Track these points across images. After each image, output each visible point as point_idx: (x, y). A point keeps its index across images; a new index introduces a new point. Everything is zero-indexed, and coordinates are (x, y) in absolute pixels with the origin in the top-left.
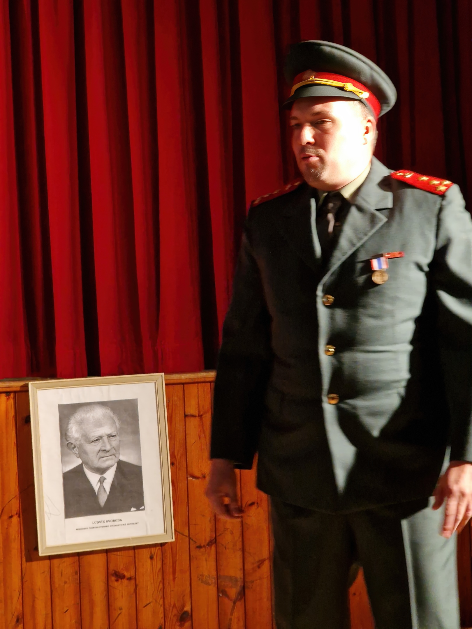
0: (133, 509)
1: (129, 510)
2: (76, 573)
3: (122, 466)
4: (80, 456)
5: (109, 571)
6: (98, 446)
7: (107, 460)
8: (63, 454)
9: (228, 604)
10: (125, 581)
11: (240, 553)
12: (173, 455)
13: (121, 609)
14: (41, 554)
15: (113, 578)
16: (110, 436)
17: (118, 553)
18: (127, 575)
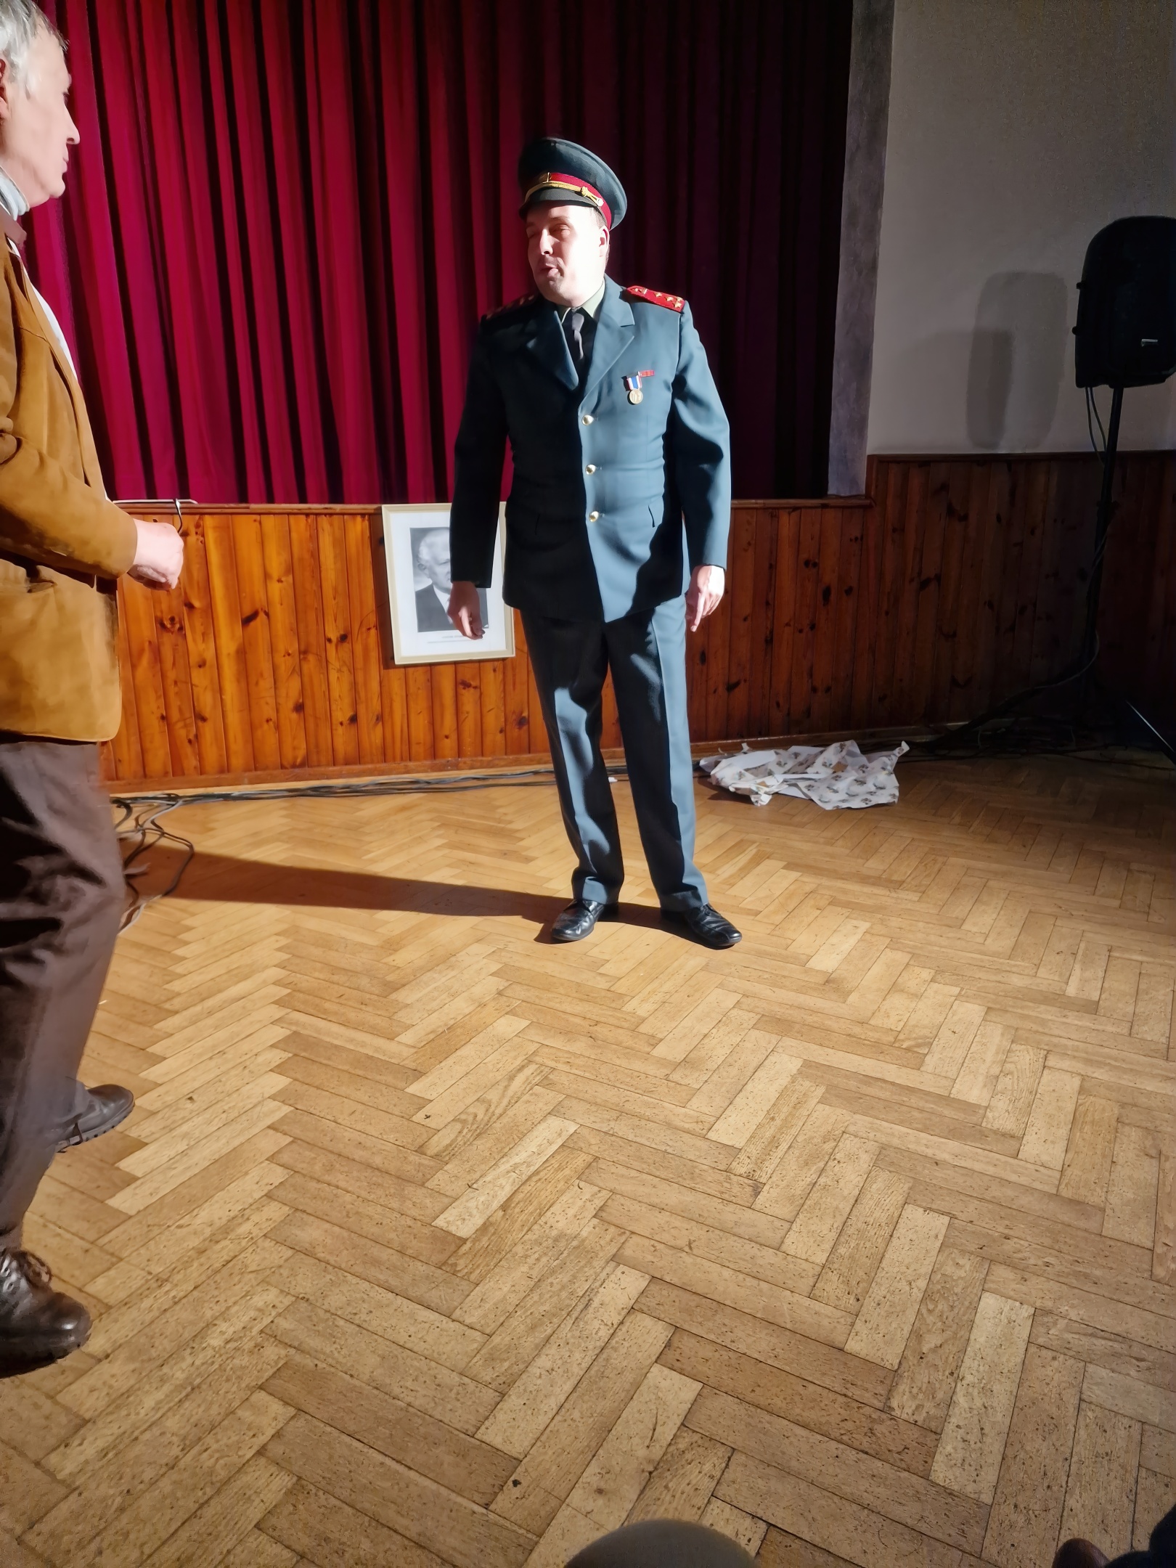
2: (429, 680)
4: (430, 577)
5: (458, 680)
10: (472, 690)
13: (468, 713)
14: (396, 663)
15: (461, 687)
17: (466, 665)
18: (473, 684)
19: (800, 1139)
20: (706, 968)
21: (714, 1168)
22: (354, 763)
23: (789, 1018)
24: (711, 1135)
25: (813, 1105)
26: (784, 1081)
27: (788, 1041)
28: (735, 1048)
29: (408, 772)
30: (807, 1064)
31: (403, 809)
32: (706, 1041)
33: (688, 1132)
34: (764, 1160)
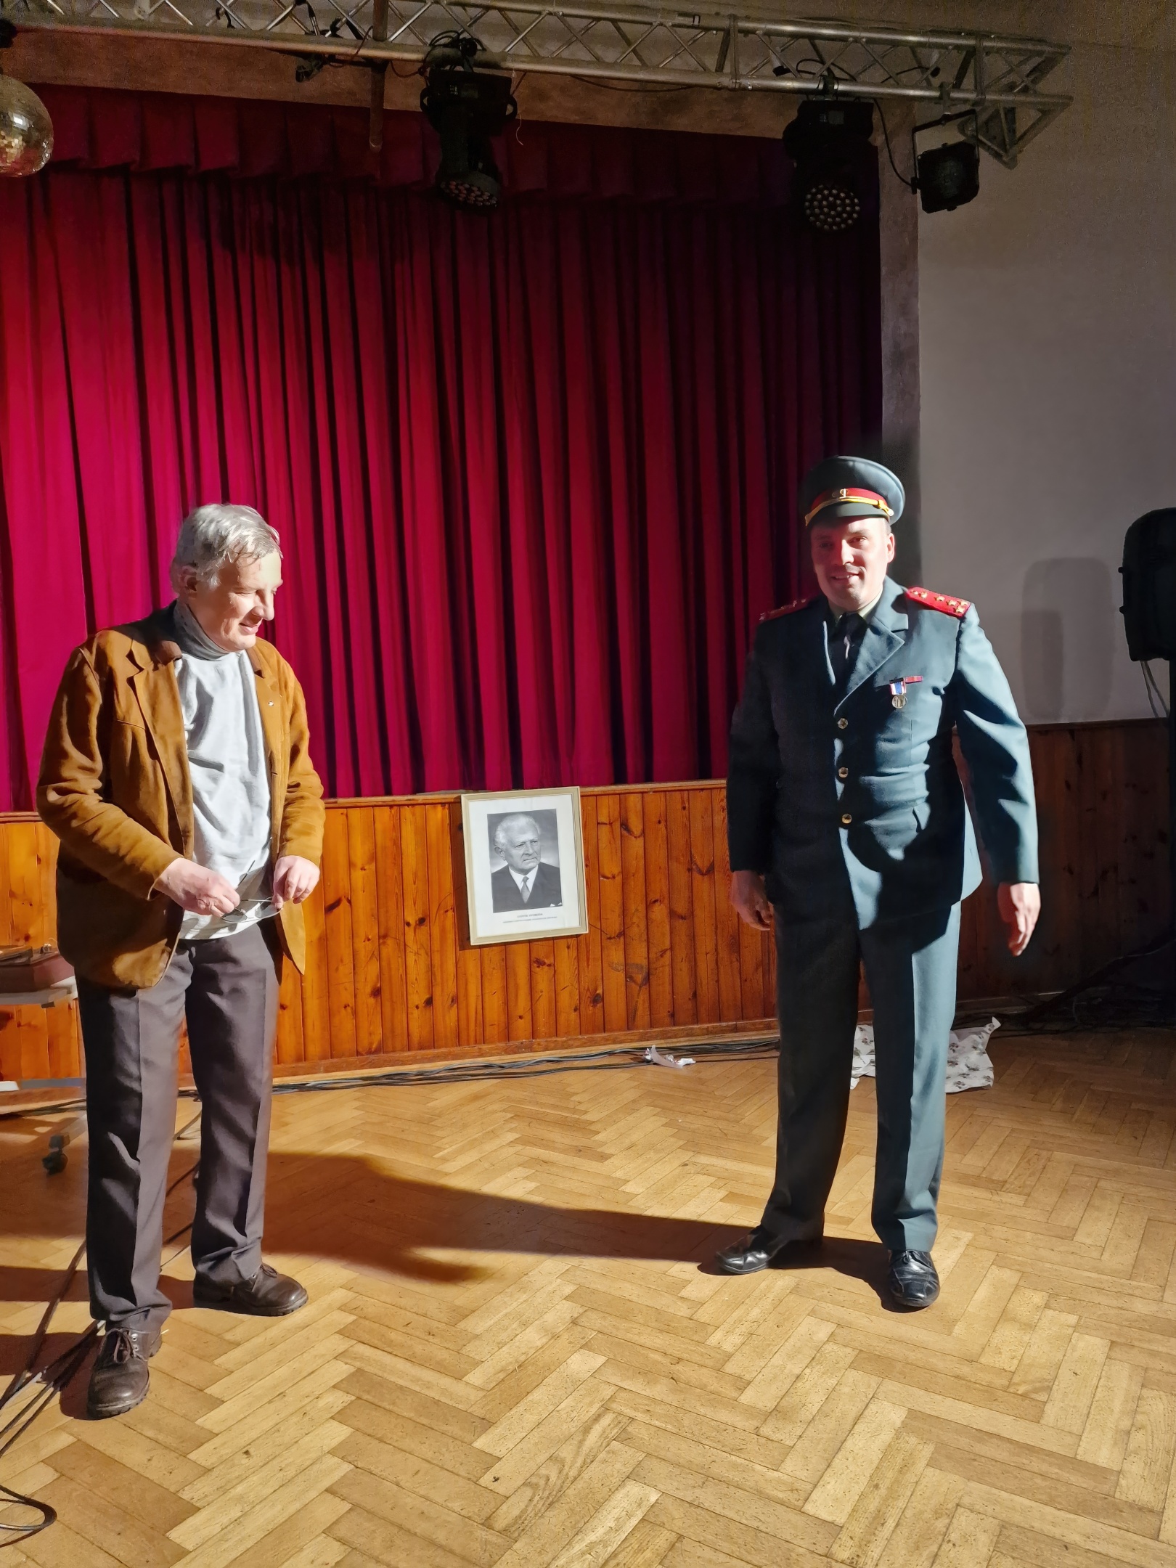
0: (552, 905)
1: (548, 906)
2: (503, 960)
3: (543, 868)
4: (506, 859)
5: (532, 959)
6: (521, 851)
7: (530, 862)
8: (492, 857)
9: (635, 988)
10: (546, 968)
11: (644, 944)
12: (587, 858)
13: (542, 992)
14: (472, 944)
15: (535, 965)
16: (532, 841)
17: (540, 943)
18: (547, 962)
19: (909, 1513)
20: (796, 1290)
21: (813, 1552)
22: (429, 1048)
23: (890, 1355)
24: (809, 1508)
25: (922, 1469)
26: (886, 1437)
27: (890, 1385)
28: (831, 1394)
29: (481, 1055)
30: (913, 1414)
31: (476, 1097)
32: (799, 1384)
33: (781, 1503)
34: (869, 1542)
